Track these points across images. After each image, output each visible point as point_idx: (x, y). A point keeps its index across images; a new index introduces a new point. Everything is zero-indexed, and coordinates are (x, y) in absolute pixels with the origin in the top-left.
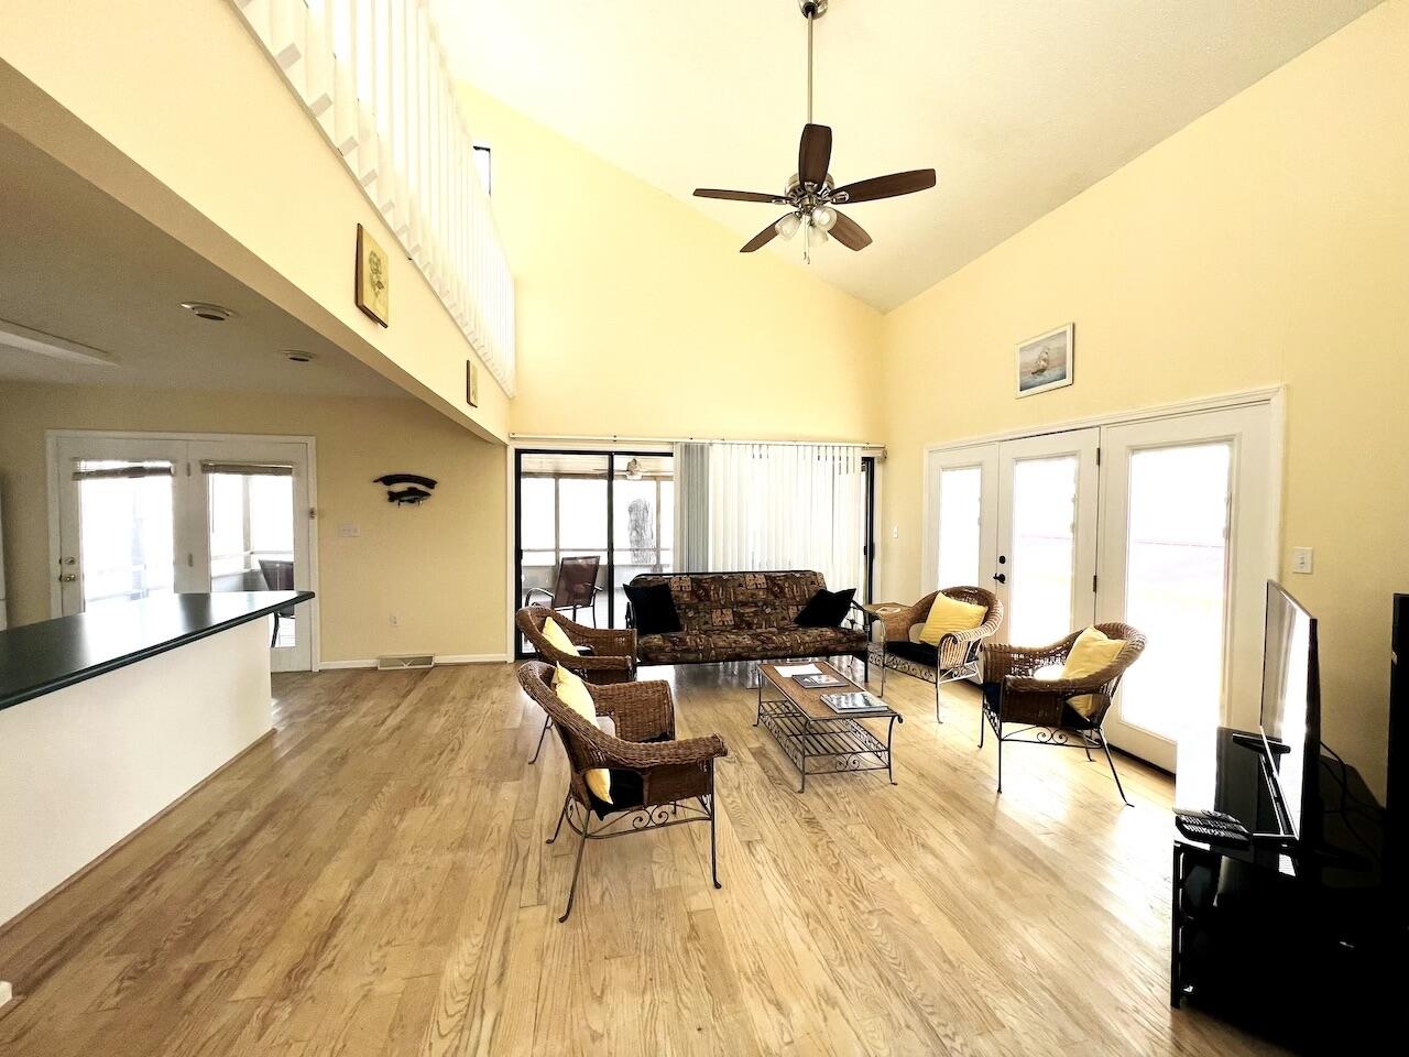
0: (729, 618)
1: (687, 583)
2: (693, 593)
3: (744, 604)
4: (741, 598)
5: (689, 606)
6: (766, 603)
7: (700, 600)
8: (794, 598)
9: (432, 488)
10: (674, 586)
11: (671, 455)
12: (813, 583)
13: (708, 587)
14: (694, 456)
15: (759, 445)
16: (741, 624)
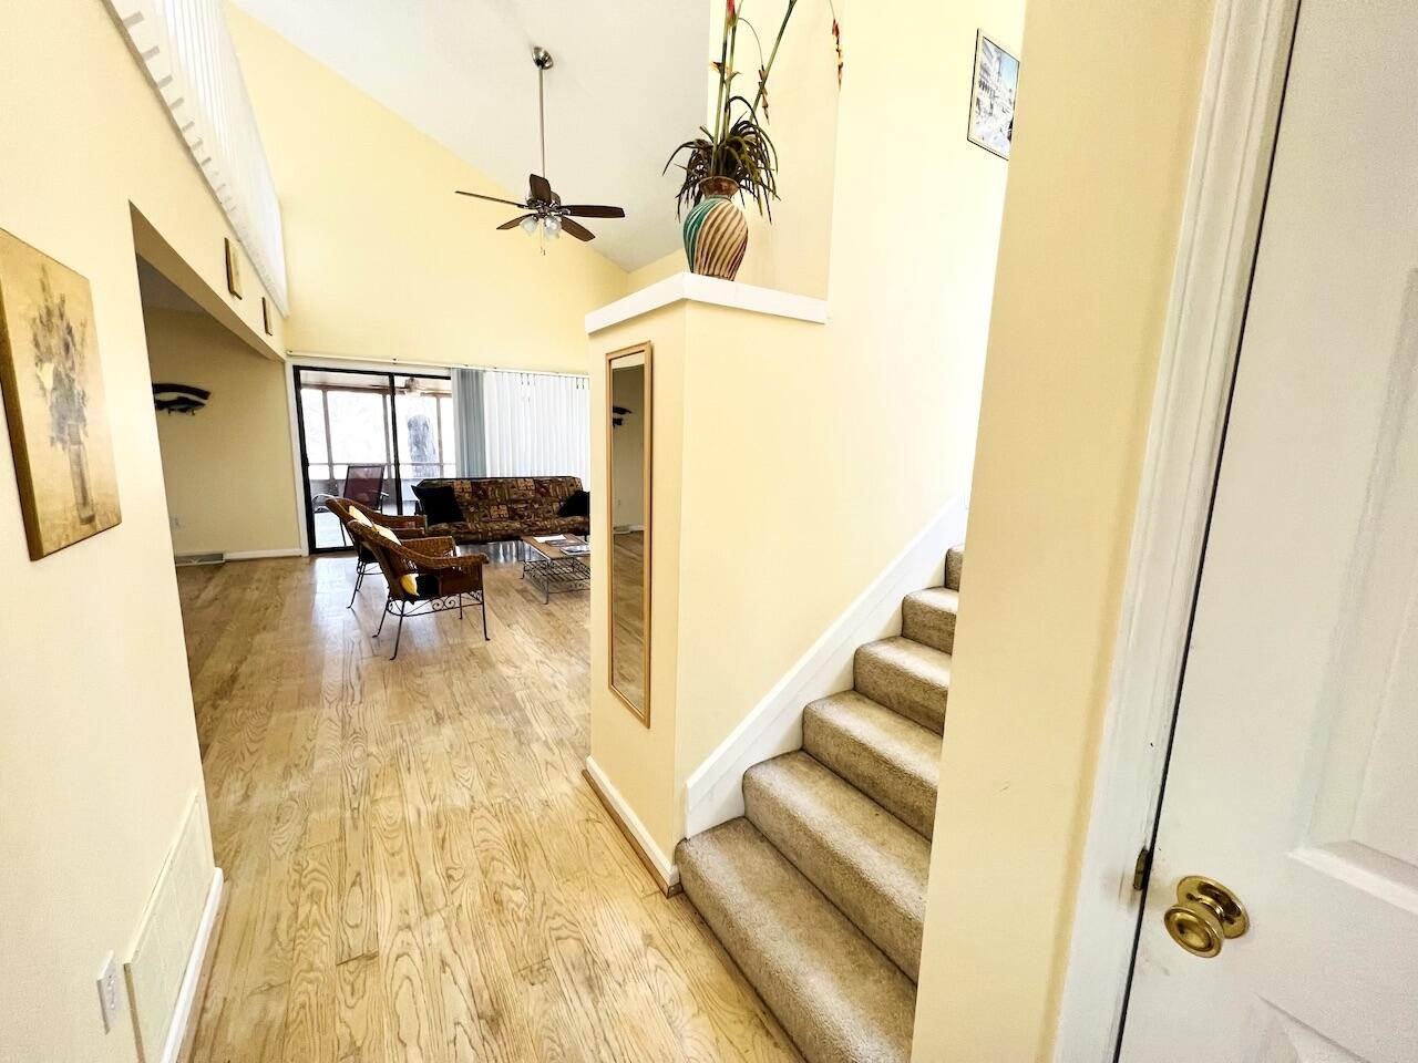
0: (504, 510)
1: (467, 485)
2: (473, 493)
3: (517, 501)
4: (514, 497)
5: (470, 503)
6: (534, 501)
7: (480, 499)
8: (557, 497)
9: (206, 398)
10: (457, 487)
11: (448, 378)
12: (572, 485)
13: (485, 490)
14: (469, 382)
15: (525, 374)
16: (514, 515)
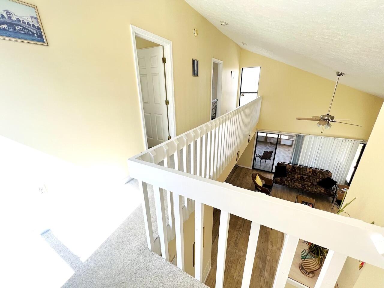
0: (299, 176)
1: (291, 166)
2: (292, 169)
3: (305, 175)
4: (304, 173)
5: (290, 172)
6: (311, 176)
7: (293, 171)
8: (320, 177)
10: (287, 167)
12: (327, 175)
13: (296, 169)
14: (300, 138)
16: (302, 179)
